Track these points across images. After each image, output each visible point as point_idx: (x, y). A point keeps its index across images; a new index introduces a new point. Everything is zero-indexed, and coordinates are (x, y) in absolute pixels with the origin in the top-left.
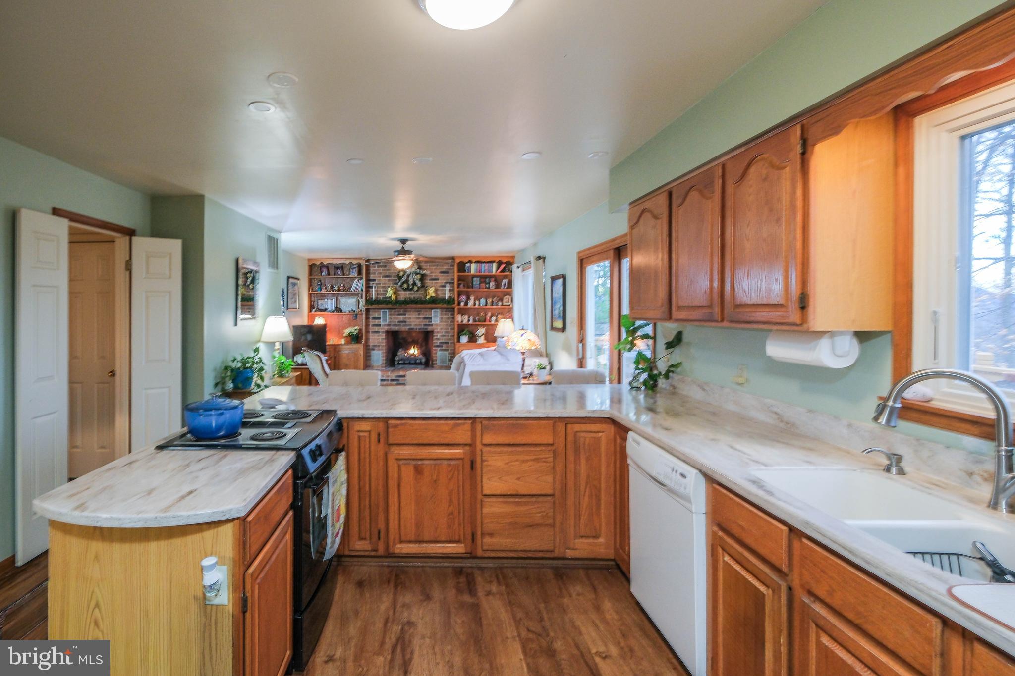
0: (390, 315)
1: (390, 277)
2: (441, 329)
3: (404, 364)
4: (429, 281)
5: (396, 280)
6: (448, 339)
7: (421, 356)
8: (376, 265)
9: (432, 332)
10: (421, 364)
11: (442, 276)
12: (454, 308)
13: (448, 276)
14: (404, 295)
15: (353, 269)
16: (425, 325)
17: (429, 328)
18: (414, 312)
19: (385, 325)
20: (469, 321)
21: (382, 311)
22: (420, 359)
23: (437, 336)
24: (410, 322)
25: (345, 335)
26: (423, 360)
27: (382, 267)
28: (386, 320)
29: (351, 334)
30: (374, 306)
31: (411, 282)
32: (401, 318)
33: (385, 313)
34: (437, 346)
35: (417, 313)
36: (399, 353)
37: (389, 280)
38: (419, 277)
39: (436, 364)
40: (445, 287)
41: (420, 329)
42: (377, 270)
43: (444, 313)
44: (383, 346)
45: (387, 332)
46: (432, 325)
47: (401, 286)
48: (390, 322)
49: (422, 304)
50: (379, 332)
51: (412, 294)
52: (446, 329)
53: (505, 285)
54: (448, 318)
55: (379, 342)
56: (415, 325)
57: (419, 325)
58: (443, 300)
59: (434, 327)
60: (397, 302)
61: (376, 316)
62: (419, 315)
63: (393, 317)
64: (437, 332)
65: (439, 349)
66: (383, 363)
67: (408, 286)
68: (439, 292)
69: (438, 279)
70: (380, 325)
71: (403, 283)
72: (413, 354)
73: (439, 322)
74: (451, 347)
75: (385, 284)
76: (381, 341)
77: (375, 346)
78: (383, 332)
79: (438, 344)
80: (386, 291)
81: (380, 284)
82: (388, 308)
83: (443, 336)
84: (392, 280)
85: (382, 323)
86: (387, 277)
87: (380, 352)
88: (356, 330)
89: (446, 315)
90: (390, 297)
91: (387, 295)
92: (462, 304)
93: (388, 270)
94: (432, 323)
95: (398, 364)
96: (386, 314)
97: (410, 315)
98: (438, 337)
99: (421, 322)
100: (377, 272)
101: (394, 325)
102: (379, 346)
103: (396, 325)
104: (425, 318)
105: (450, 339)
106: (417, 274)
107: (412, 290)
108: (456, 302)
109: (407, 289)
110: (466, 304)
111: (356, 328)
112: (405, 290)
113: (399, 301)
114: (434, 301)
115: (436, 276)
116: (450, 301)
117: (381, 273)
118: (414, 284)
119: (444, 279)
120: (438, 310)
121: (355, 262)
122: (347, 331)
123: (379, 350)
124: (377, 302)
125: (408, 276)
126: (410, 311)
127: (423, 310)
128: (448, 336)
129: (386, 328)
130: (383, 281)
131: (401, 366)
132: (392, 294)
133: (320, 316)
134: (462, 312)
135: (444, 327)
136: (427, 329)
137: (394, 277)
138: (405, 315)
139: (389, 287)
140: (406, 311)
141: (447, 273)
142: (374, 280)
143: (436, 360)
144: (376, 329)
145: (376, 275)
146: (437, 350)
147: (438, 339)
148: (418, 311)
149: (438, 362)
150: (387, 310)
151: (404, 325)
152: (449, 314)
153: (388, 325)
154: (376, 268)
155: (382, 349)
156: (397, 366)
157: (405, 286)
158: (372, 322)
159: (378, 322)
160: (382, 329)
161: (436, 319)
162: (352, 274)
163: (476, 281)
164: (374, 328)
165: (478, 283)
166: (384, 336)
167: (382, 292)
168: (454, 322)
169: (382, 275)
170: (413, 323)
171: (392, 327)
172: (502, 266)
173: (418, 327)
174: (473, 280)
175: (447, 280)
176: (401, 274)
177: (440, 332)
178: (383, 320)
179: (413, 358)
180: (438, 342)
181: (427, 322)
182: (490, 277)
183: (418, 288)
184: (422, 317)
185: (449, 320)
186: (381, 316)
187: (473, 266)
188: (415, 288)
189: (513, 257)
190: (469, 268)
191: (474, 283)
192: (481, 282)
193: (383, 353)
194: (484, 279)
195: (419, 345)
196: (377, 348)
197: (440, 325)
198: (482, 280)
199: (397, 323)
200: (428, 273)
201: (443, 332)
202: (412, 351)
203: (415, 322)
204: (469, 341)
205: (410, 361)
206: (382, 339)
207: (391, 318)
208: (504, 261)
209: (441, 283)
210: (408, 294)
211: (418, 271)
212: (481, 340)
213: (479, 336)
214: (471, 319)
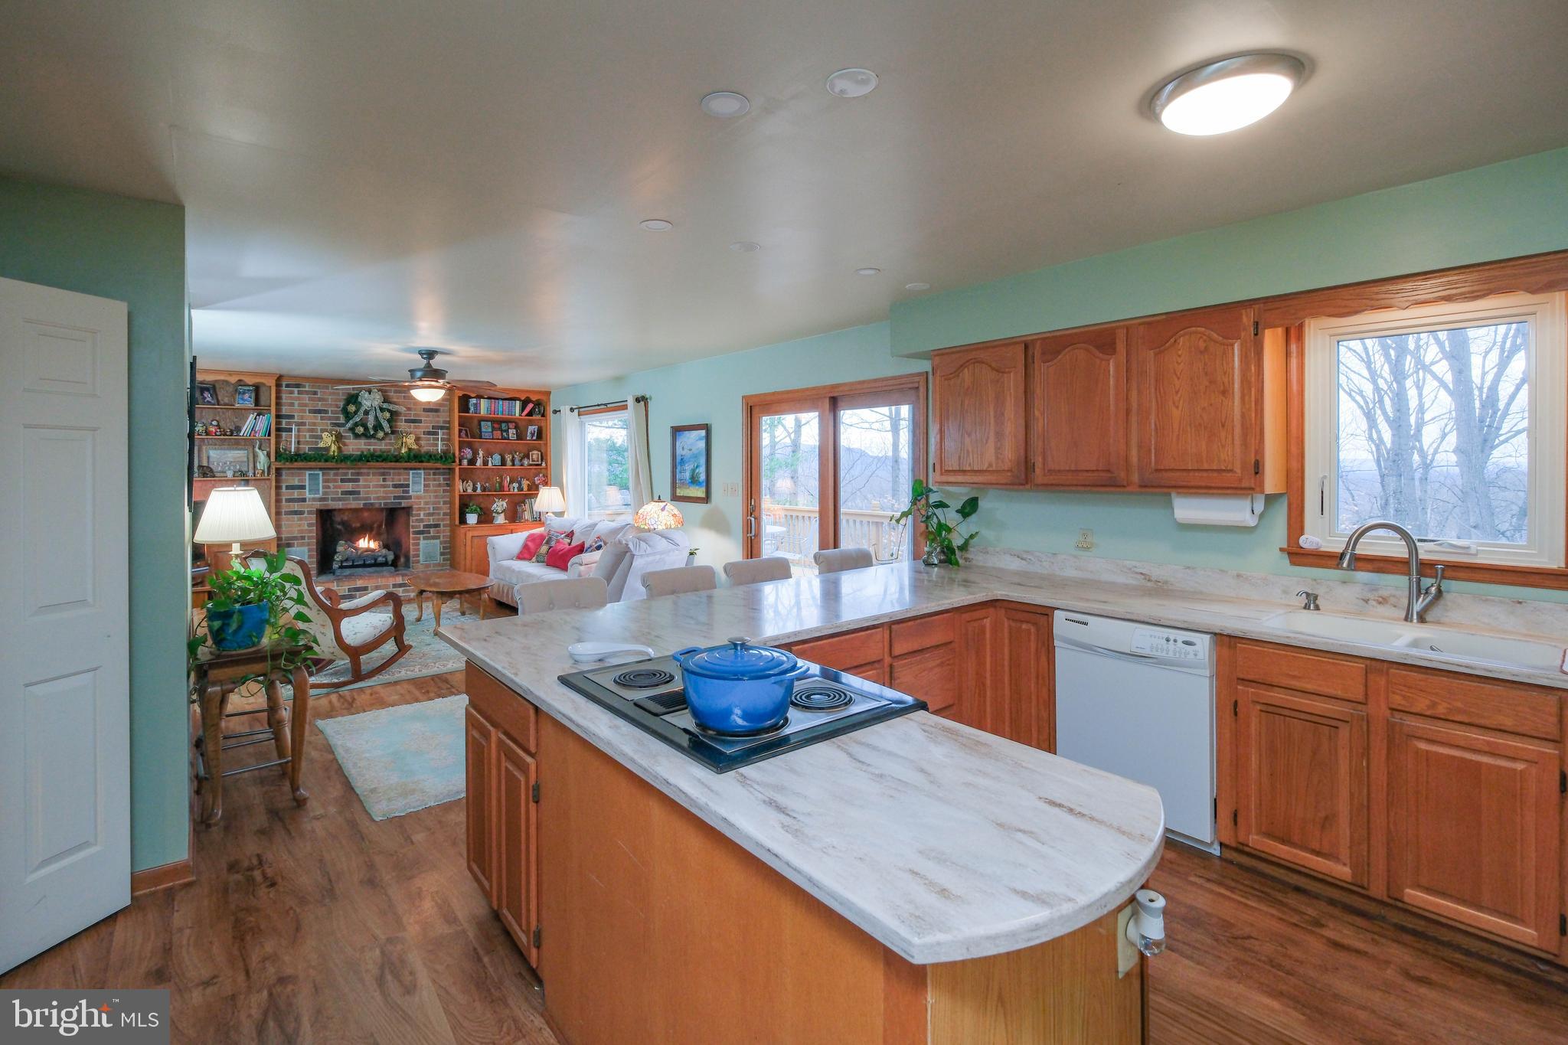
0: (325, 481)
1: (326, 412)
2: (426, 503)
3: (353, 566)
4: (403, 423)
5: (338, 418)
6: (438, 520)
7: (384, 551)
8: (296, 390)
9: (408, 510)
10: (385, 564)
11: (428, 416)
12: (454, 469)
13: (438, 416)
14: (355, 446)
15: (244, 393)
16: (395, 498)
17: (404, 503)
18: (374, 474)
19: (314, 499)
20: (475, 489)
21: (308, 473)
22: (385, 557)
23: (419, 515)
24: (368, 492)
26: (391, 557)
27: (307, 392)
28: (319, 490)
30: (293, 464)
31: (371, 424)
32: (349, 486)
33: (314, 477)
34: (418, 533)
35: (381, 478)
36: (340, 549)
37: (322, 418)
38: (387, 414)
39: (418, 562)
40: (437, 434)
41: (384, 504)
42: (298, 399)
43: (433, 476)
44: (309, 538)
45: (319, 513)
46: (410, 497)
47: (352, 429)
48: (325, 493)
49: (391, 461)
50: (301, 513)
51: (369, 444)
52: (435, 503)
54: (439, 486)
55: (301, 531)
56: (378, 498)
57: (385, 498)
58: (431, 457)
59: (412, 500)
60: (344, 459)
61: (296, 483)
62: (384, 480)
63: (331, 485)
64: (420, 509)
65: (422, 536)
67: (366, 428)
68: (422, 443)
69: (420, 421)
70: (304, 500)
71: (356, 425)
72: (368, 550)
73: (422, 492)
74: (444, 531)
75: (314, 424)
76: (306, 527)
77: (295, 538)
78: (310, 513)
79: (421, 529)
80: (319, 438)
81: (303, 424)
82: (321, 469)
83: (430, 514)
84: (330, 418)
85: (308, 495)
86: (319, 411)
87: (306, 549)
89: (435, 480)
90: (327, 449)
91: (321, 445)
92: (465, 462)
93: (320, 400)
94: (411, 493)
95: (341, 567)
96: (318, 479)
97: (366, 480)
98: (422, 516)
99: (392, 492)
100: (296, 403)
101: (333, 499)
102: (303, 538)
103: (340, 499)
104: (395, 486)
105: (443, 520)
106: (382, 410)
107: (373, 436)
108: (457, 459)
109: (366, 435)
110: (472, 461)
112: (357, 436)
113: (344, 456)
114: (416, 458)
115: (415, 415)
116: (446, 457)
117: (305, 405)
118: (378, 426)
119: (431, 422)
120: (422, 472)
121: (250, 380)
123: (302, 545)
124: (298, 457)
125: (366, 413)
126: (368, 474)
127: (392, 471)
128: (439, 514)
129: (318, 505)
130: (309, 418)
131: (348, 572)
132: (332, 442)
134: (465, 474)
135: (432, 500)
136: (400, 503)
137: (335, 413)
138: (357, 480)
139: (323, 430)
140: (358, 474)
141: (437, 410)
142: (296, 417)
143: (418, 556)
144: (296, 507)
145: (297, 407)
146: (419, 539)
147: (422, 520)
148: (383, 474)
149: (421, 558)
150: (320, 473)
151: (354, 499)
152: (442, 477)
153: (321, 499)
154: (296, 395)
155: (309, 544)
156: (338, 572)
157: (360, 430)
158: (286, 494)
159: (300, 494)
160: (308, 506)
161: (416, 488)
162: (241, 402)
163: (486, 427)
164: (289, 506)
165: (490, 430)
166: (313, 518)
167: (308, 439)
168: (452, 491)
169: (307, 408)
170: (372, 494)
171: (330, 502)
172: (530, 406)
173: (382, 502)
174: (480, 425)
175: (438, 422)
176: (352, 408)
177: (424, 509)
178: (310, 491)
179: (367, 556)
180: (422, 524)
181: (399, 492)
182: (507, 421)
183: (386, 434)
184: (391, 483)
185: (442, 489)
186: (307, 484)
187: (484, 403)
188: (381, 434)
189: (548, 393)
190: (477, 406)
191: (483, 430)
192: (494, 429)
193: (309, 551)
194: (498, 423)
195: (374, 532)
196: (296, 542)
197: (425, 497)
198: (496, 426)
199: (340, 496)
200: (402, 409)
201: (429, 508)
202: (365, 543)
203: (376, 492)
204: (479, 522)
205: (361, 562)
206: (310, 525)
207: (329, 487)
208: (534, 398)
209: (427, 427)
210: (365, 445)
211: (385, 406)
212: (500, 519)
213: (498, 513)
214: (479, 486)
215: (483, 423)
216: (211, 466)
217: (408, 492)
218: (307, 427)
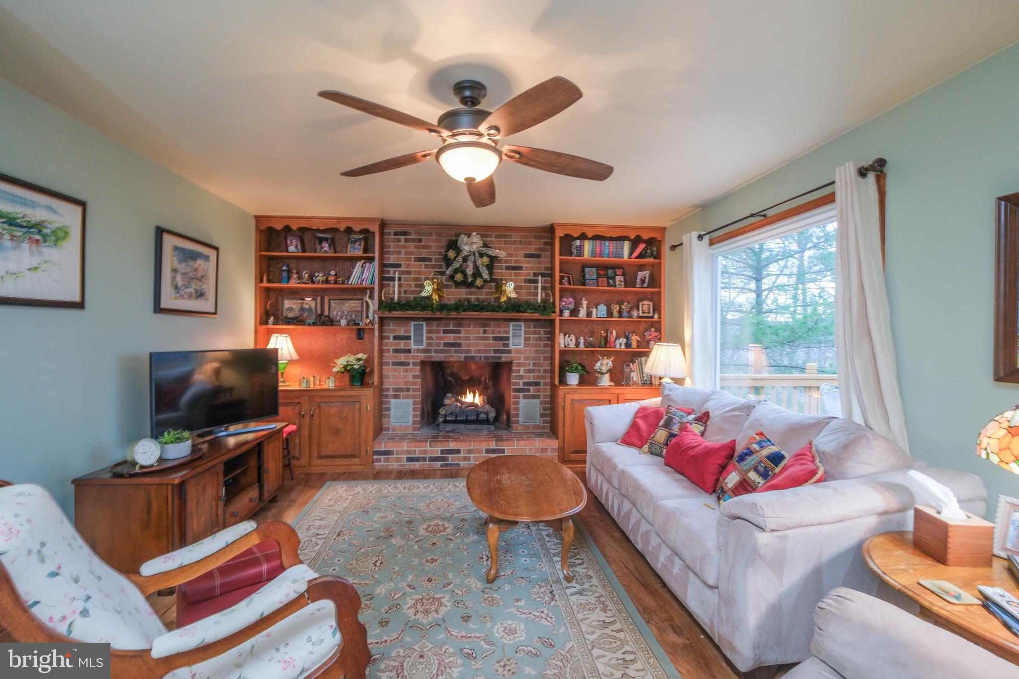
0: (429, 332)
1: (430, 260)
2: (526, 358)
3: (456, 422)
4: (504, 270)
5: (441, 267)
6: (539, 377)
7: (488, 407)
8: (402, 238)
9: (509, 364)
10: (486, 422)
11: (529, 262)
12: (553, 321)
13: (540, 263)
14: (454, 295)
15: (355, 242)
16: (496, 351)
17: (504, 358)
18: (475, 326)
19: (418, 351)
20: (577, 344)
21: (412, 323)
22: (487, 413)
23: (519, 371)
24: (468, 345)
25: (335, 370)
26: (492, 414)
27: (413, 240)
28: (422, 341)
29: (349, 368)
30: (396, 314)
31: (470, 271)
32: (451, 339)
33: (418, 329)
34: (519, 390)
35: (482, 329)
36: (447, 402)
37: (427, 267)
38: (486, 260)
39: (517, 422)
40: (536, 281)
41: (486, 358)
42: (404, 247)
43: (532, 329)
44: (414, 390)
45: (423, 363)
46: (509, 352)
47: (452, 277)
48: (428, 345)
49: (493, 311)
50: (407, 364)
51: (471, 293)
52: (535, 359)
53: (643, 281)
54: (540, 339)
55: (406, 383)
56: (478, 351)
57: (486, 351)
58: (531, 307)
59: (512, 355)
60: (443, 307)
61: (402, 333)
62: (485, 332)
63: (434, 336)
64: (519, 365)
65: (521, 394)
66: (414, 422)
67: (465, 276)
68: (523, 292)
69: (520, 268)
70: (409, 351)
71: (456, 271)
72: (473, 404)
73: (523, 344)
74: (544, 390)
75: (419, 273)
76: (411, 379)
77: (401, 390)
78: (415, 364)
79: (521, 386)
80: (422, 286)
81: (409, 273)
82: (425, 319)
83: (529, 371)
84: (433, 267)
85: (413, 347)
86: (424, 260)
87: (411, 401)
88: (359, 360)
89: (535, 333)
90: (429, 298)
91: (424, 294)
92: (566, 314)
93: (424, 247)
94: (511, 347)
95: (445, 422)
96: (422, 329)
97: (467, 332)
98: (522, 373)
99: (490, 345)
100: (403, 251)
101: (436, 351)
102: (408, 390)
103: (442, 351)
104: (495, 339)
105: (543, 378)
106: (481, 255)
107: (471, 285)
108: (557, 310)
109: (465, 284)
110: (575, 312)
111: (360, 356)
112: (458, 284)
113: (446, 305)
114: (515, 306)
115: (516, 261)
116: (546, 307)
117: (411, 253)
118: (477, 274)
119: (532, 269)
120: (523, 324)
121: (357, 228)
122: (341, 362)
123: (408, 397)
124: (402, 306)
125: (465, 259)
126: (469, 326)
127: (493, 323)
128: (539, 371)
129: (422, 356)
130: (415, 267)
131: (450, 427)
132: (434, 290)
133: (280, 332)
134: (567, 327)
135: (533, 355)
136: (500, 358)
137: (437, 260)
138: (459, 332)
139: (426, 279)
140: (459, 325)
141: (538, 256)
142: (399, 266)
143: (517, 415)
144: (402, 358)
145: (403, 256)
146: (518, 397)
147: (521, 377)
148: (484, 326)
149: (521, 419)
150: (424, 324)
151: (456, 352)
152: (542, 330)
153: (425, 351)
154: (401, 243)
155: (413, 397)
156: (441, 426)
157: (459, 277)
158: (392, 345)
159: (405, 345)
160: (413, 357)
161: (517, 342)
162: (352, 250)
163: (591, 273)
164: (396, 357)
165: (595, 277)
166: (417, 371)
167: (413, 289)
168: (553, 346)
169: (413, 257)
170: (472, 347)
171: (433, 354)
172: (642, 246)
173: (483, 355)
174: (583, 271)
175: (539, 268)
176: (451, 254)
177: (524, 365)
178: (415, 341)
179: (471, 411)
180: (521, 382)
181: (499, 345)
182: (614, 267)
183: (485, 281)
184: (491, 336)
185: (542, 343)
186: (412, 334)
187: (587, 246)
188: (479, 282)
189: (663, 230)
190: (581, 249)
191: (587, 277)
192: (599, 276)
193: (414, 403)
194: (606, 270)
195: (482, 386)
196: (402, 394)
197: (525, 352)
198: (601, 272)
199: (442, 348)
200: (502, 254)
201: (529, 364)
202: (472, 398)
203: (476, 345)
204: (582, 382)
205: (464, 418)
206: (414, 377)
207: (432, 338)
208: (645, 236)
209: (528, 274)
210: (467, 293)
211: (485, 250)
212: (605, 381)
213: (602, 374)
214: (582, 340)
215: (587, 270)
216: (331, 316)
217: (507, 345)
218: (412, 276)
